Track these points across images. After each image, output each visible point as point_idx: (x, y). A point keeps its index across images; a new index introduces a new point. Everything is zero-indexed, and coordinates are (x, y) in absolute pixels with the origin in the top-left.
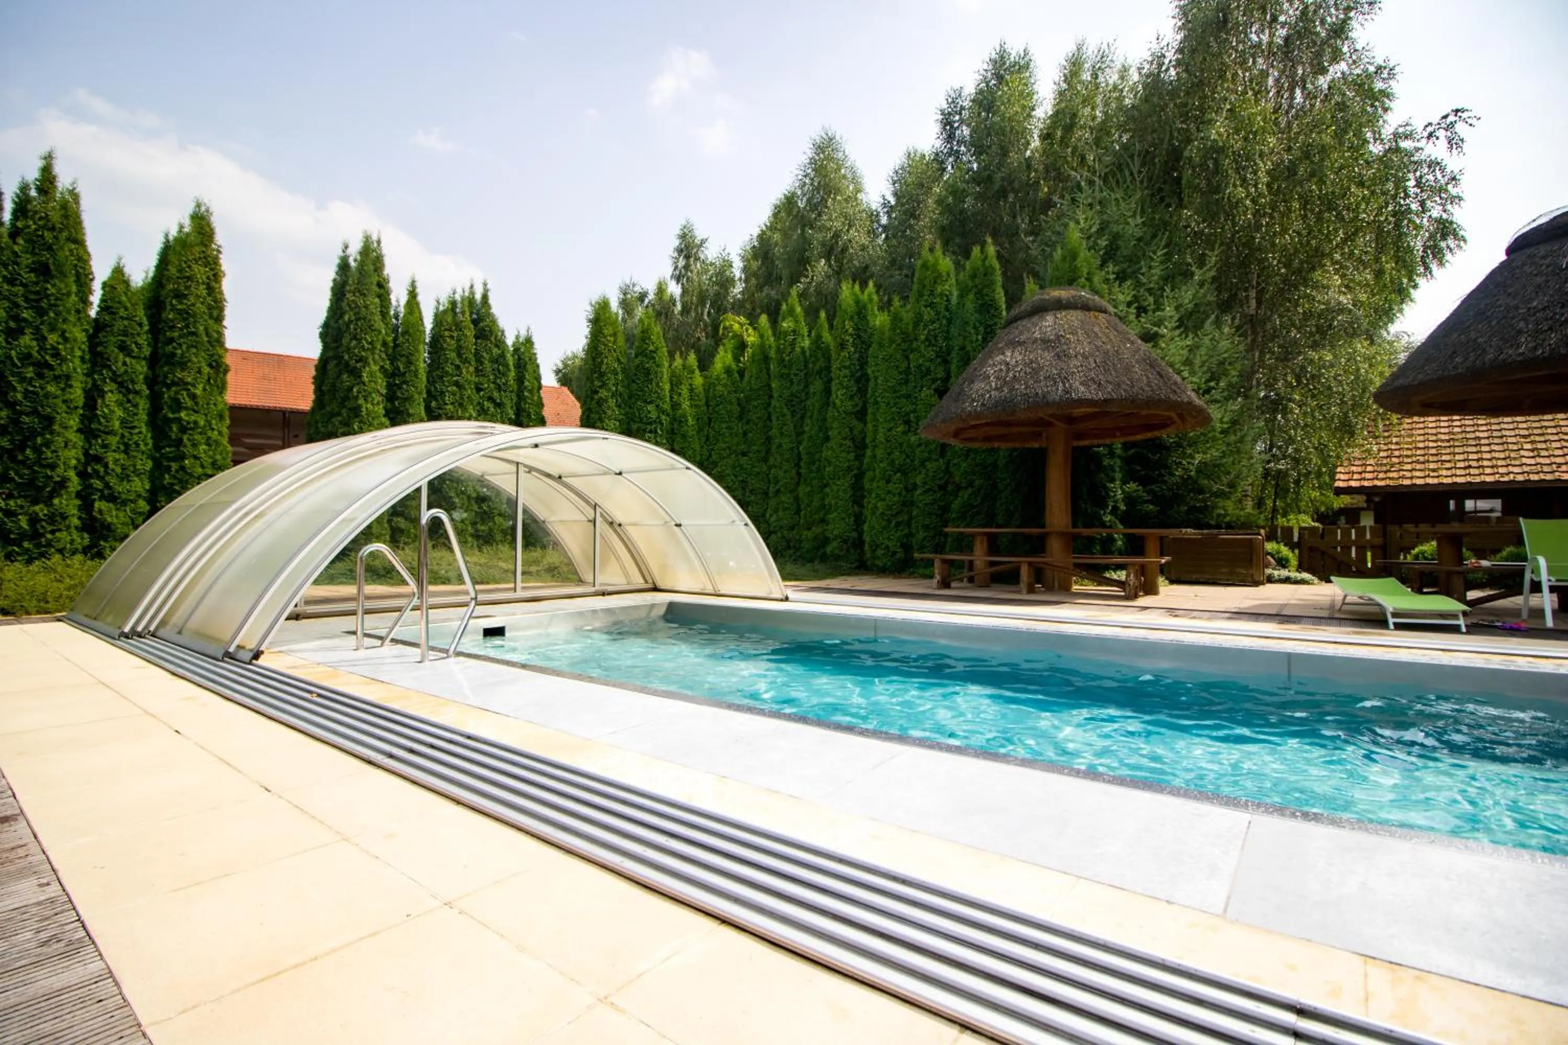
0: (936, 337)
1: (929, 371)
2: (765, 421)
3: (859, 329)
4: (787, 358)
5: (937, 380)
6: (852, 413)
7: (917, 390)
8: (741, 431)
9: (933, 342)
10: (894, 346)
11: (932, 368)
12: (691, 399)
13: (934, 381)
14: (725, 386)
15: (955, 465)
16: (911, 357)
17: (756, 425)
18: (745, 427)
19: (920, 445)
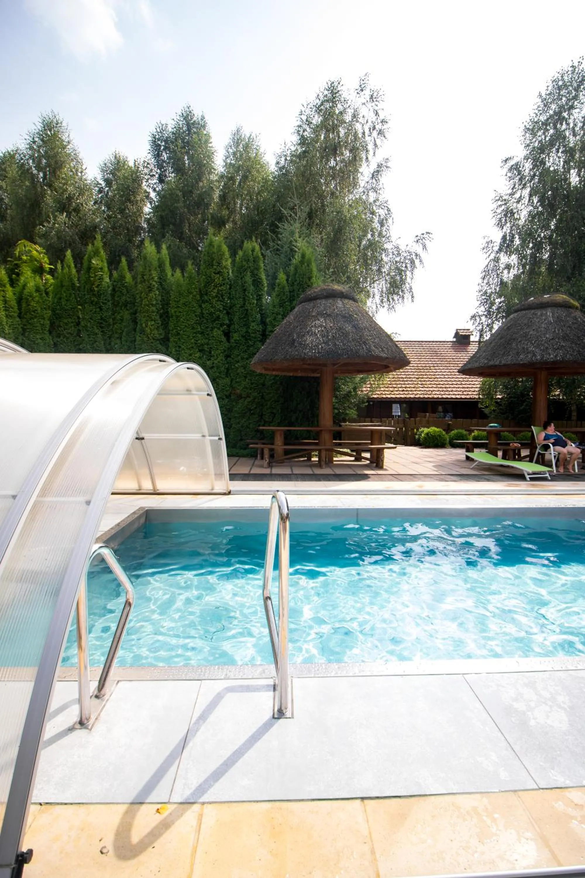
0: (222, 296)
1: (218, 318)
2: (75, 336)
3: (160, 278)
4: (96, 289)
5: (224, 324)
6: (158, 340)
7: (209, 329)
8: (52, 343)
9: (221, 298)
10: (191, 296)
11: (221, 317)
12: (6, 310)
13: (222, 325)
14: (38, 302)
15: (236, 382)
16: (203, 306)
17: (68, 338)
18: (56, 340)
19: (213, 367)
